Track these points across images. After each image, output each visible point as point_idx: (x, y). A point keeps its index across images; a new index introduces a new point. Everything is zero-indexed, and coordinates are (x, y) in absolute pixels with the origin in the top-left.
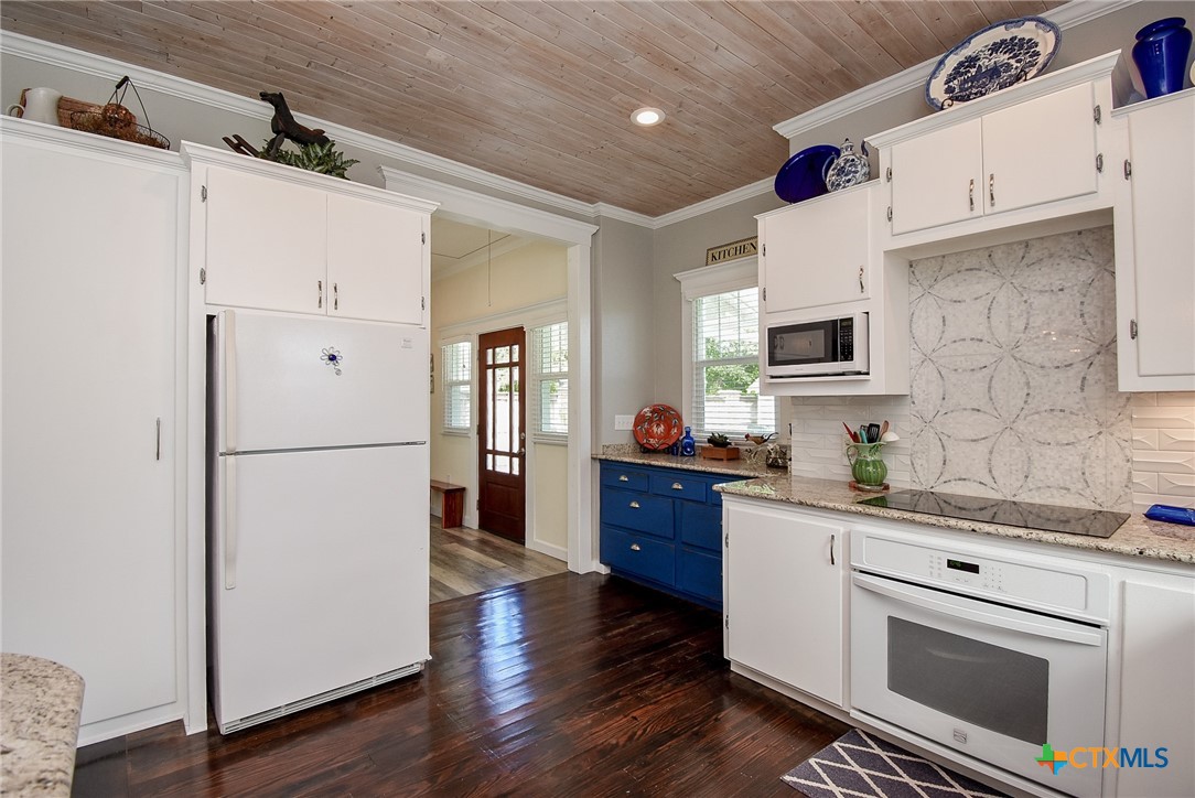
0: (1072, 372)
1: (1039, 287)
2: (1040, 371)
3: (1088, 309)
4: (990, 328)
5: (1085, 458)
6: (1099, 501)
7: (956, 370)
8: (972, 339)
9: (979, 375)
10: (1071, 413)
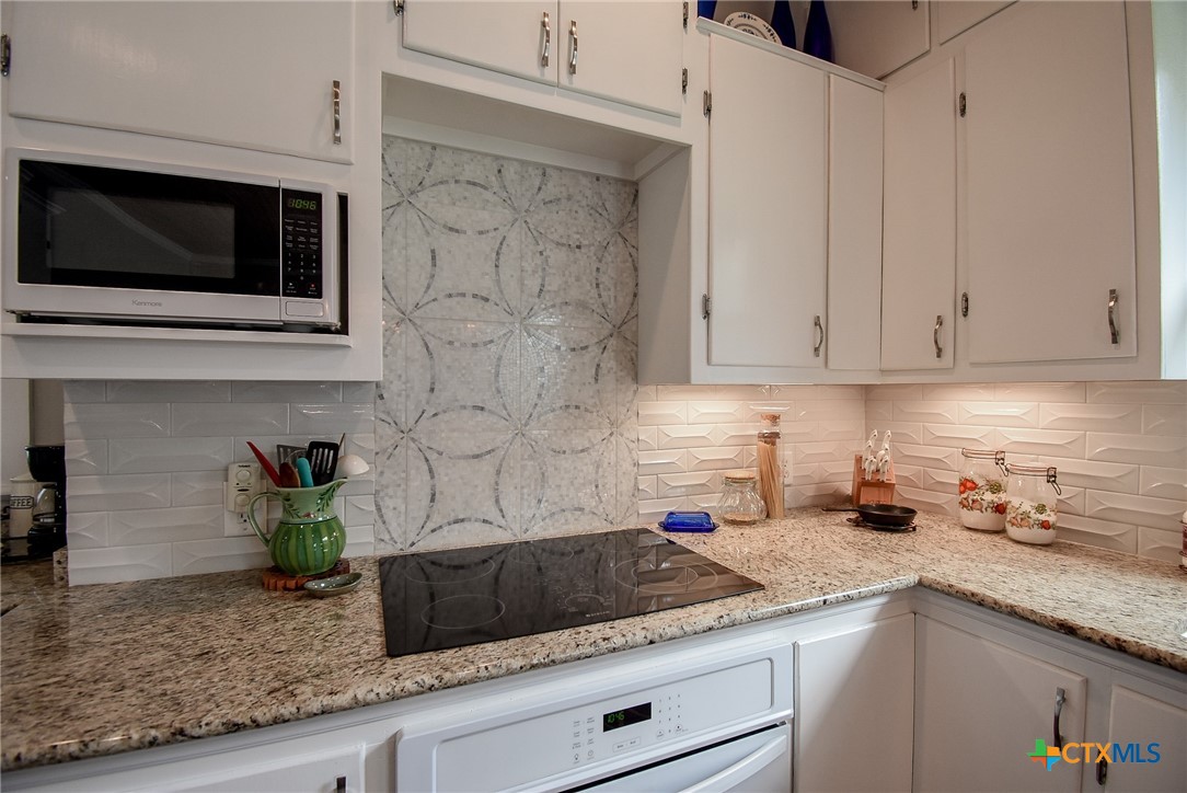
0: (587, 357)
1: (555, 237)
2: (556, 353)
3: (604, 279)
4: (498, 282)
5: (598, 467)
6: (610, 518)
7: (451, 343)
8: (475, 296)
9: (484, 353)
10: (586, 410)
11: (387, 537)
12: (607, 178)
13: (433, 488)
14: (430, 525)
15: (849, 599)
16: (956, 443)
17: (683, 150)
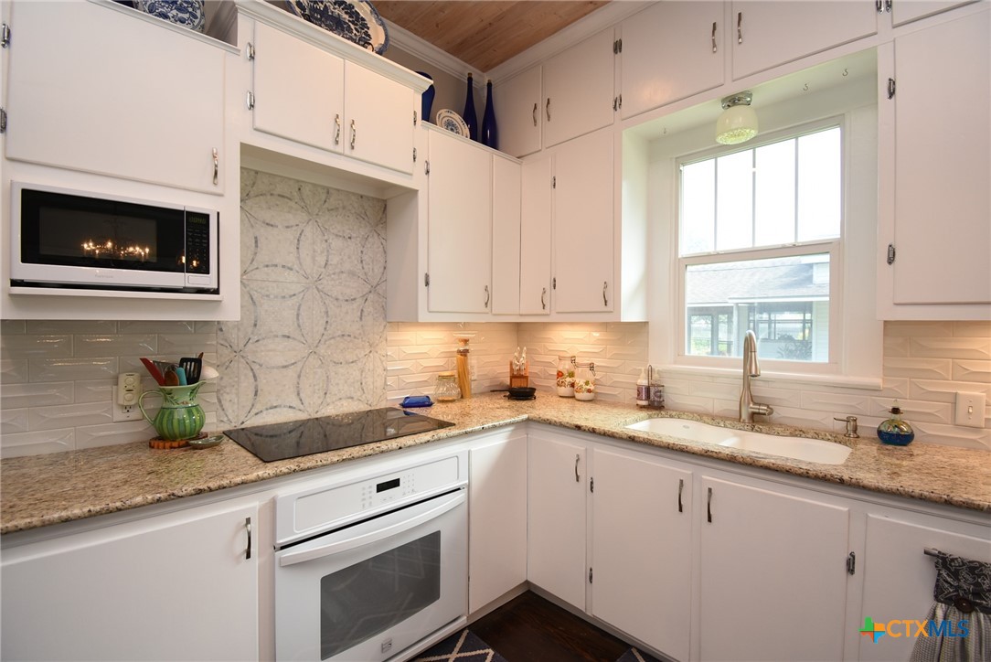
0: (355, 305)
1: (335, 231)
2: (335, 302)
3: (365, 257)
4: (299, 258)
5: (362, 372)
6: (370, 402)
7: (268, 296)
8: (283, 266)
9: (290, 302)
10: (355, 337)
11: (225, 419)
12: (368, 198)
13: (256, 387)
14: (254, 411)
15: (494, 427)
16: (556, 353)
17: (413, 193)
